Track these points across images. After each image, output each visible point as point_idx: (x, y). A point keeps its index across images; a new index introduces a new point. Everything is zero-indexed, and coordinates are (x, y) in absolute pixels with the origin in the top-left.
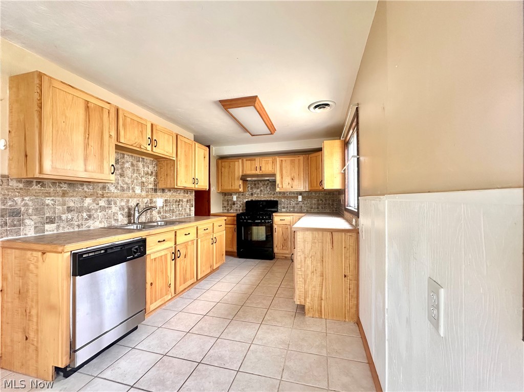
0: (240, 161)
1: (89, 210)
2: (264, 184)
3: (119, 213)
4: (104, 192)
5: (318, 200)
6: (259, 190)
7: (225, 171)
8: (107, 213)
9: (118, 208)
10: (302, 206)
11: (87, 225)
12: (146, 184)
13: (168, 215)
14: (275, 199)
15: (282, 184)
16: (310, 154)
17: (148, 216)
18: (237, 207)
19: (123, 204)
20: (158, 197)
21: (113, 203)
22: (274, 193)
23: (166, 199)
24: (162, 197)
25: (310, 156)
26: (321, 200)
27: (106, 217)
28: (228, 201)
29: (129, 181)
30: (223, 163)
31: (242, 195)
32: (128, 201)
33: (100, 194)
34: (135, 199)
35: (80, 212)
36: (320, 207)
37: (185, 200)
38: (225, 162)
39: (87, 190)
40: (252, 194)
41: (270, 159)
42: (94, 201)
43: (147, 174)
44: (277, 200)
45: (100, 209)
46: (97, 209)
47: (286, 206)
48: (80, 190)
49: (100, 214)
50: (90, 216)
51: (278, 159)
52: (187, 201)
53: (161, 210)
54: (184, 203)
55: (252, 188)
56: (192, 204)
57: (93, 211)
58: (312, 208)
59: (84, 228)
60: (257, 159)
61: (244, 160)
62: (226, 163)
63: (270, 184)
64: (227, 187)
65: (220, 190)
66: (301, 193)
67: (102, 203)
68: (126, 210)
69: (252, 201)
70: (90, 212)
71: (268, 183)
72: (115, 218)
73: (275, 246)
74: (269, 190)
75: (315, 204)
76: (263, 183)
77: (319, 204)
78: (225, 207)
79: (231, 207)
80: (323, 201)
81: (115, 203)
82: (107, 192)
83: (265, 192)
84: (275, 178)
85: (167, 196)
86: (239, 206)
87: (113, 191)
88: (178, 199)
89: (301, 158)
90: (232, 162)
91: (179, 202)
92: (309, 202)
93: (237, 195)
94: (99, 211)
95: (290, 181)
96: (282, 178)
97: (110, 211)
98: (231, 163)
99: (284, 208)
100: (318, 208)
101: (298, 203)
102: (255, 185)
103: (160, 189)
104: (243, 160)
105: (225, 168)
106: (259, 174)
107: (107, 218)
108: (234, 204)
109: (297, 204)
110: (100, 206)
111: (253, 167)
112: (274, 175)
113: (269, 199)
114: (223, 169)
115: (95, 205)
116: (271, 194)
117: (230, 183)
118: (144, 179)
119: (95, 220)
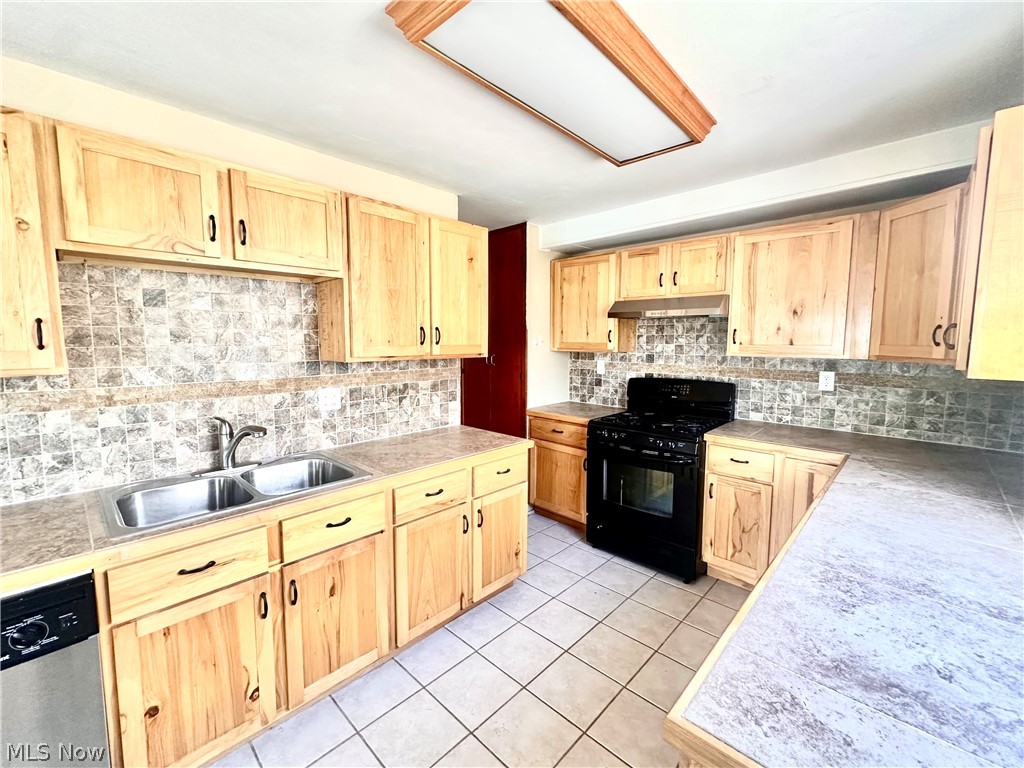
0: (613, 257)
1: (61, 444)
2: (692, 329)
3: (176, 442)
4: (115, 388)
5: (916, 395)
6: (672, 347)
7: (572, 290)
8: (131, 447)
9: (170, 430)
10: (832, 412)
11: (56, 485)
12: (274, 353)
13: (361, 431)
14: (726, 379)
15: (751, 332)
16: (890, 207)
17: (288, 440)
18: (607, 391)
19: (191, 414)
20: (324, 384)
21: (149, 417)
22: (724, 359)
23: (354, 386)
24: (336, 383)
25: (887, 216)
26: (931, 395)
27: (130, 456)
28: (582, 372)
29: (211, 351)
30: (566, 270)
31: (622, 358)
32: (209, 407)
33: (98, 397)
34: (237, 398)
35: (26, 453)
36: (923, 424)
37: (425, 384)
38: (571, 265)
39: (49, 389)
40: (650, 358)
41: (709, 246)
42: (78, 417)
43: (280, 323)
44: (733, 380)
45: (104, 438)
46: (91, 440)
47: (768, 405)
48: (21, 390)
49: (105, 451)
50: (66, 461)
51: (741, 241)
52: (434, 387)
53: (337, 420)
54: (421, 392)
55: (650, 340)
56: (451, 393)
57: (79, 446)
58: (881, 422)
59: (48, 494)
60: (665, 249)
61: (625, 255)
62: (574, 270)
63: (710, 327)
64: (577, 338)
65: (557, 345)
66: (831, 365)
67: (111, 419)
68: (205, 432)
69: (649, 379)
70: (65, 449)
71: (703, 326)
72: (163, 456)
73: (706, 539)
74: (706, 347)
75: (896, 408)
76: (687, 325)
77: (918, 411)
78: (576, 388)
79: (591, 391)
80: (940, 400)
81: (160, 418)
82: (125, 389)
83: (693, 353)
84: (727, 308)
85: (357, 380)
86: (611, 390)
87: (147, 384)
88: (400, 385)
89: (843, 226)
90: (592, 262)
91: (402, 392)
92: (867, 396)
93: (608, 359)
94: (99, 442)
95: (786, 322)
96: (752, 308)
97: (142, 440)
98: (587, 267)
99: (757, 410)
100: (911, 425)
101: (817, 399)
102: (661, 329)
103: (329, 363)
104: (620, 256)
105: (570, 283)
106: (669, 296)
107: (134, 460)
108: (599, 383)
109: (810, 401)
110: (103, 430)
111: (654, 275)
112: (722, 299)
113: (704, 376)
114: (565, 286)
115: (82, 427)
116: (711, 360)
117: (584, 325)
118: (266, 342)
119: (87, 468)
